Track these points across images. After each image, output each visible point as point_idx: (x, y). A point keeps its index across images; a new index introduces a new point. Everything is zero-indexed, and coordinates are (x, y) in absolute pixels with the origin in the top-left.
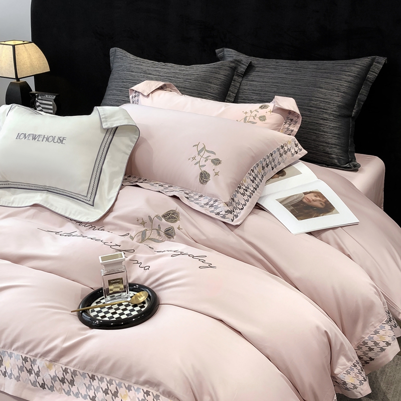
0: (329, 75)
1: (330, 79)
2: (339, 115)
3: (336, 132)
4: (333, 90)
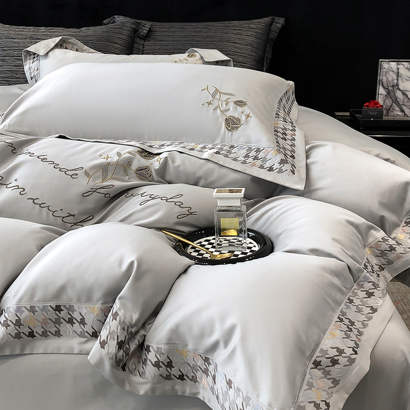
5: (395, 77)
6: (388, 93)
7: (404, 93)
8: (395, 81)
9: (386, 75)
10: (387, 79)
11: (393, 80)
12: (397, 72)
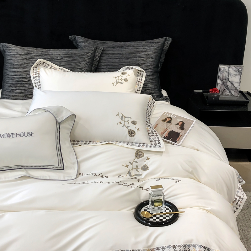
0: (145, 50)
1: (147, 52)
2: (154, 72)
3: (154, 81)
4: (149, 58)
5: (227, 74)
6: (223, 83)
7: (231, 83)
8: (227, 77)
9: (222, 73)
10: (223, 75)
11: (226, 76)
12: (228, 72)
